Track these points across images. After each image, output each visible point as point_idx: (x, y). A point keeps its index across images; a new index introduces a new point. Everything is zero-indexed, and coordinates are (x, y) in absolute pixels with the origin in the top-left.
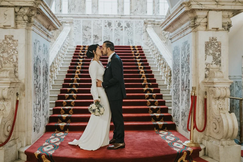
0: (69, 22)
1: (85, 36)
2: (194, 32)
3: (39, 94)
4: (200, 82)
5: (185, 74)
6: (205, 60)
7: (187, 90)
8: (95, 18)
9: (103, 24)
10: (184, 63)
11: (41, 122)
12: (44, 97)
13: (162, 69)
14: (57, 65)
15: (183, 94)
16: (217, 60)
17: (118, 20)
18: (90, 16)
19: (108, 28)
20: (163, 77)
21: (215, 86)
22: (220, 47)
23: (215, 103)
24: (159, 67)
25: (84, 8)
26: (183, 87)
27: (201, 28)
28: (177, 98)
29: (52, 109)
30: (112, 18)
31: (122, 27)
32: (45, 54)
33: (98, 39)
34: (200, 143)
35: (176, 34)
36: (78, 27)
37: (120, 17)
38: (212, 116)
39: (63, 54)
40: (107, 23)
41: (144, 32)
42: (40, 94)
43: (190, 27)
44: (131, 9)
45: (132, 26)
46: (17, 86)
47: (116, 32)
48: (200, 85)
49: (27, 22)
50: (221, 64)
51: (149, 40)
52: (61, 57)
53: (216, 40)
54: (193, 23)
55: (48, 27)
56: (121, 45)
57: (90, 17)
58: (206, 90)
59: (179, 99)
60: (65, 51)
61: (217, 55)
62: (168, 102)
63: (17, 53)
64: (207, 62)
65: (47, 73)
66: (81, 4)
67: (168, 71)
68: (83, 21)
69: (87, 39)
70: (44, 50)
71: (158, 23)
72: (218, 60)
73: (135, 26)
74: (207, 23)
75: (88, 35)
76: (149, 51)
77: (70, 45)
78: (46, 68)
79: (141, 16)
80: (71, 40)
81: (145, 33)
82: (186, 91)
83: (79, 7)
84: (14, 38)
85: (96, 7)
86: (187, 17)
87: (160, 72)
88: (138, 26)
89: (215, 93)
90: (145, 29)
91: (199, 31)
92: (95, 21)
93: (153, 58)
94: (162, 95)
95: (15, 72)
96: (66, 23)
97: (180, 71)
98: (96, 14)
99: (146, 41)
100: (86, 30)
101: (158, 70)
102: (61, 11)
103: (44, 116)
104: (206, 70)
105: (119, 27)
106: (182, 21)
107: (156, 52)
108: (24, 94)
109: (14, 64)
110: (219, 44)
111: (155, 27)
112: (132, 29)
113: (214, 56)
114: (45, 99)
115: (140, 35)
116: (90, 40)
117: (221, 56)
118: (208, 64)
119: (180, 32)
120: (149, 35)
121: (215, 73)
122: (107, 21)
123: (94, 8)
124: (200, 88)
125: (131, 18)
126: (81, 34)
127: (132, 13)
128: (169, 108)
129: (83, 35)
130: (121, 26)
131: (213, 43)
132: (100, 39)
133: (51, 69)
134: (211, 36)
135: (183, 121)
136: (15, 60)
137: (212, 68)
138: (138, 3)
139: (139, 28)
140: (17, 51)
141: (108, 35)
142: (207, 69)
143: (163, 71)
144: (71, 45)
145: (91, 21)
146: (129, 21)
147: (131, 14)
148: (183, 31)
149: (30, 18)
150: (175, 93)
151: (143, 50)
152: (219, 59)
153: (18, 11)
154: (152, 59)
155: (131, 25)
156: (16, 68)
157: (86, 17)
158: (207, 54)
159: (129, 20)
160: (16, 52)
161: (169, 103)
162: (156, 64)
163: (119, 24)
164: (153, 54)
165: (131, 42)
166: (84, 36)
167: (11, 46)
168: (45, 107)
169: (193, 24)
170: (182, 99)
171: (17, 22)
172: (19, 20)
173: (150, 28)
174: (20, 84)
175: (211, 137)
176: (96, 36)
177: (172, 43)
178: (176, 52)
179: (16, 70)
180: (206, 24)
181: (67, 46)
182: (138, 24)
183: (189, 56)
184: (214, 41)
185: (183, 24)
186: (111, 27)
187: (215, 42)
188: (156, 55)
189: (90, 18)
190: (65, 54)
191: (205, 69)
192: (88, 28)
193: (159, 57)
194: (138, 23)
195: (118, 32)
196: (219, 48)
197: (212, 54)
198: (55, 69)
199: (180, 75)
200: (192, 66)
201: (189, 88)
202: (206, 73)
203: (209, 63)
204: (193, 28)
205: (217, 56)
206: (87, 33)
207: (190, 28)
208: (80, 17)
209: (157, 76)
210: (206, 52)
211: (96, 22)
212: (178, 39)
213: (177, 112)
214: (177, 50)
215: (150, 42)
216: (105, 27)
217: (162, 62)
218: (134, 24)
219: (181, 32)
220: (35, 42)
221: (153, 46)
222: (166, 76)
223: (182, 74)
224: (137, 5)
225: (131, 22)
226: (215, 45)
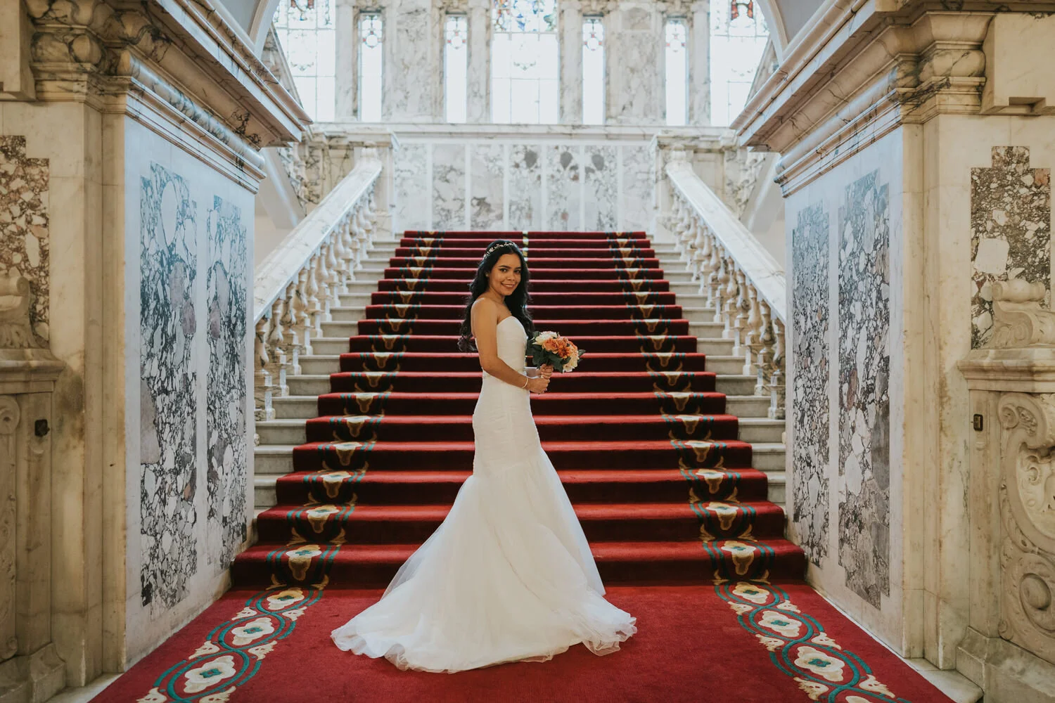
0: (374, 143)
1: (444, 200)
2: (915, 123)
3: (183, 422)
4: (949, 365)
5: (860, 328)
6: (973, 259)
7: (872, 408)
8: (478, 135)
9: (506, 156)
10: (855, 278)
11: (195, 553)
12: (220, 437)
13: (731, 315)
14: (314, 299)
15: (850, 423)
16: (1030, 260)
17: (562, 143)
18: (459, 131)
19: (525, 172)
20: (736, 348)
21: (1039, 387)
22: (1043, 197)
23: (1032, 473)
24: (718, 308)
25: (438, 102)
26: (851, 393)
27: (951, 100)
28: (815, 439)
29: (271, 480)
30: (539, 136)
31: (574, 168)
32: (221, 240)
33: (489, 211)
34: (947, 666)
35: (814, 150)
36: (415, 170)
37: (568, 130)
38: (1020, 538)
39: (348, 261)
40: (522, 156)
41: (657, 181)
42: (189, 420)
43: (892, 100)
44: (608, 106)
45: (612, 165)
46: (33, 387)
47: (554, 188)
48: (949, 381)
49: (88, 69)
50: (1047, 280)
51: (678, 210)
52: (339, 273)
53: (1027, 160)
54: (909, 80)
55: (239, 124)
56: (571, 230)
57: (462, 133)
58: (979, 408)
59: (823, 443)
60: (355, 250)
61: (1029, 235)
62: (762, 453)
63: (45, 226)
64: (980, 270)
65: (239, 327)
66: (428, 88)
67: (758, 324)
68: (436, 147)
69: (448, 211)
70: (219, 226)
71: (709, 147)
72: (1037, 260)
73: (625, 165)
74: (982, 73)
75: (453, 197)
76: (676, 250)
77: (378, 229)
78: (230, 304)
79: (644, 129)
80: (382, 211)
81: (661, 183)
82: (864, 409)
83: (421, 97)
84: (30, 151)
85: (481, 97)
86: (877, 55)
87: (723, 327)
88: (634, 164)
89: (1035, 425)
90: (663, 169)
91: (941, 117)
92: (480, 146)
93: (692, 275)
94: (736, 422)
95: (35, 318)
96: (366, 147)
97: (834, 318)
98: (482, 121)
99: (666, 214)
100: (447, 181)
101: (717, 320)
102: (355, 112)
103: (215, 523)
104: (977, 307)
105: (565, 167)
106: (845, 83)
107: (705, 251)
108: (78, 424)
109: (29, 277)
110: (1040, 180)
111: (699, 161)
112: (612, 176)
113: (1017, 241)
114: (225, 443)
115: (643, 198)
116: (459, 217)
117: (1049, 238)
118: (984, 280)
119: (836, 135)
120: (676, 191)
121: (1036, 325)
122: (521, 148)
123: (476, 100)
124: (950, 398)
125: (608, 136)
126: (429, 193)
127: (611, 117)
128: (772, 477)
129: (437, 199)
130: (572, 164)
131: (1009, 178)
132: (497, 212)
133: (287, 313)
134: (1002, 141)
135: (846, 545)
136: (35, 261)
137: (1008, 300)
138: (635, 83)
139: (637, 173)
140: (43, 215)
141: (525, 196)
142: (982, 304)
143: (737, 324)
144: (383, 230)
145: (464, 148)
146: (600, 148)
147: (610, 122)
148: (850, 131)
149: (111, 56)
150: (803, 416)
151: (652, 248)
152: (1041, 256)
153: (45, 14)
154: (690, 280)
155: (610, 162)
156: (42, 299)
157: (445, 133)
158: (981, 229)
159: (600, 144)
160: (38, 220)
161: (768, 458)
162: (706, 299)
163: (566, 160)
164: (695, 258)
165: (607, 223)
166: (440, 202)
167: (15, 189)
168: (226, 478)
169: (912, 84)
170: (845, 448)
171: (39, 66)
172: (51, 57)
173: (679, 164)
174: (61, 378)
175: (1008, 641)
176: (481, 202)
177: (786, 196)
178: (806, 234)
179: (39, 308)
180: (977, 80)
181: (368, 231)
182: (633, 158)
183: (886, 243)
184: (1014, 165)
185: (845, 100)
186: (536, 167)
187: (1021, 169)
188: (704, 263)
189: (461, 135)
190: (358, 261)
191: (973, 303)
192: (453, 173)
193: (717, 269)
194: (634, 152)
195: (560, 187)
196: (1042, 202)
197: (1003, 230)
198: (303, 314)
199: (832, 336)
200: (899, 293)
201: (884, 398)
202: (975, 321)
203: (990, 275)
204: (909, 106)
205: (1031, 241)
206: (447, 191)
207: (892, 106)
208: (424, 133)
209: (712, 343)
210: (974, 219)
211: (482, 151)
212: (821, 174)
213: (813, 501)
214: (813, 222)
215: (680, 215)
216: (513, 170)
217: (731, 287)
218: (620, 158)
219: (840, 138)
220: (148, 175)
221: (692, 231)
222: (748, 342)
223: (845, 332)
224: (629, 88)
225: (610, 151)
226: (1023, 185)
